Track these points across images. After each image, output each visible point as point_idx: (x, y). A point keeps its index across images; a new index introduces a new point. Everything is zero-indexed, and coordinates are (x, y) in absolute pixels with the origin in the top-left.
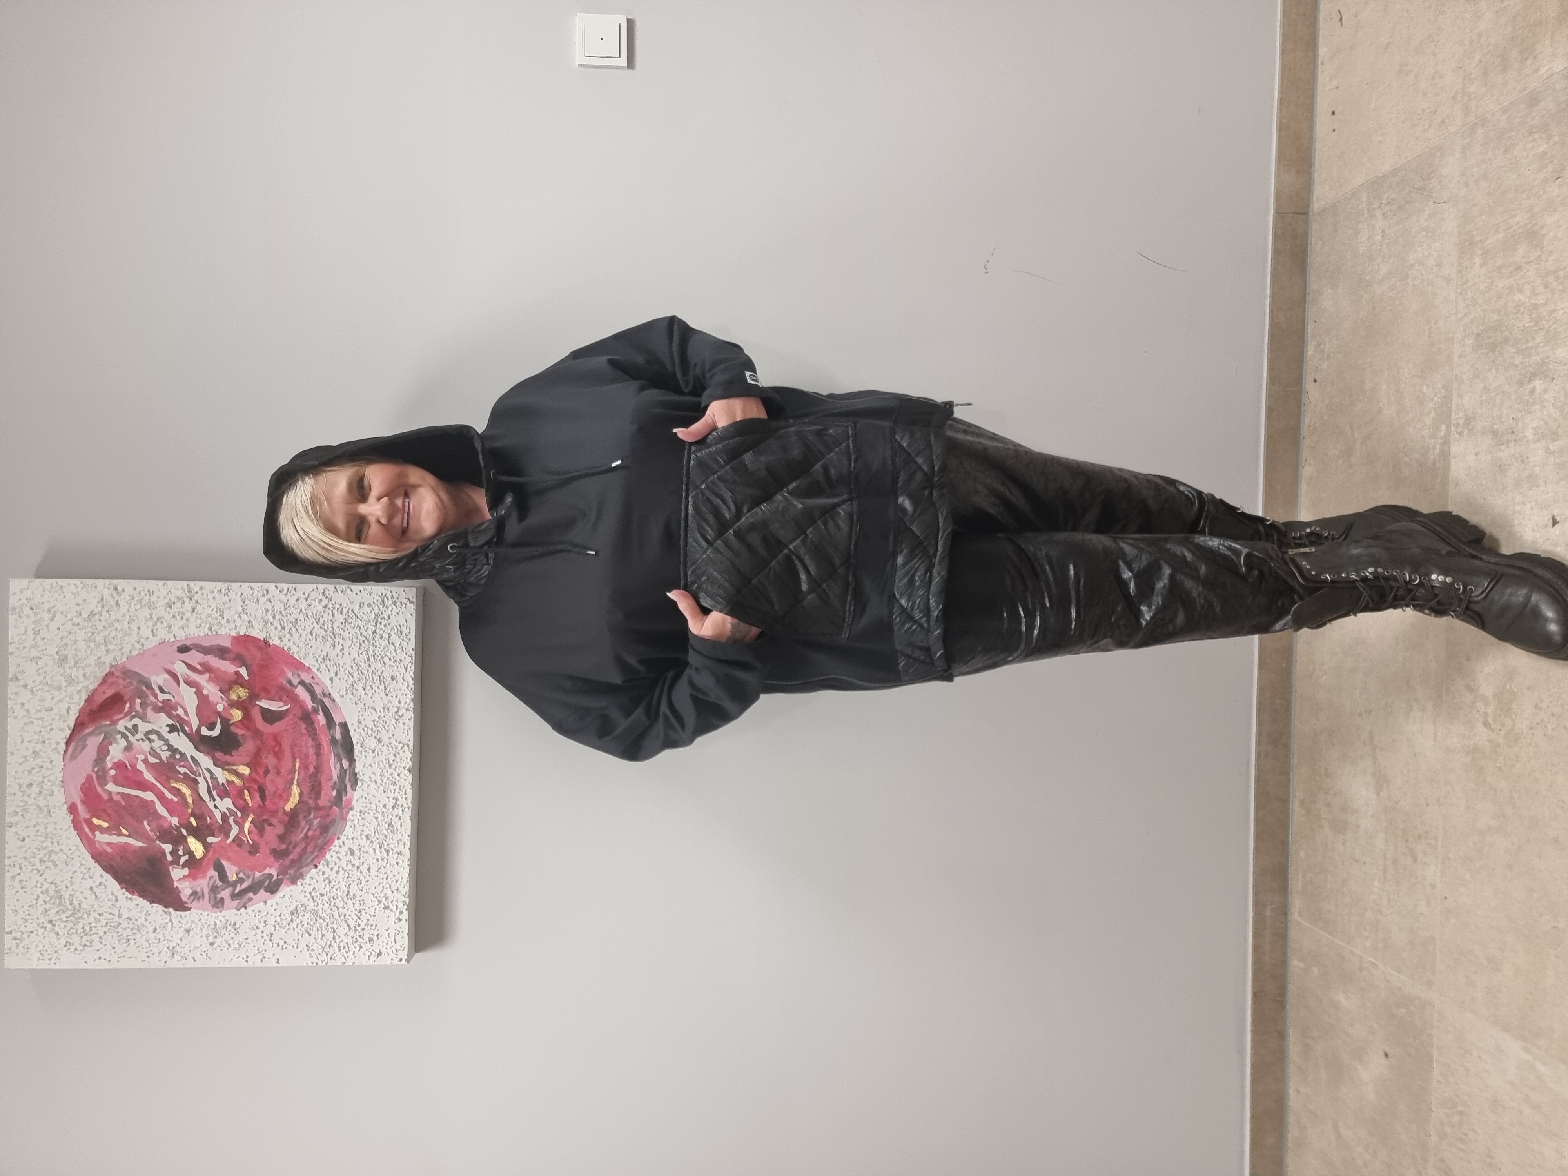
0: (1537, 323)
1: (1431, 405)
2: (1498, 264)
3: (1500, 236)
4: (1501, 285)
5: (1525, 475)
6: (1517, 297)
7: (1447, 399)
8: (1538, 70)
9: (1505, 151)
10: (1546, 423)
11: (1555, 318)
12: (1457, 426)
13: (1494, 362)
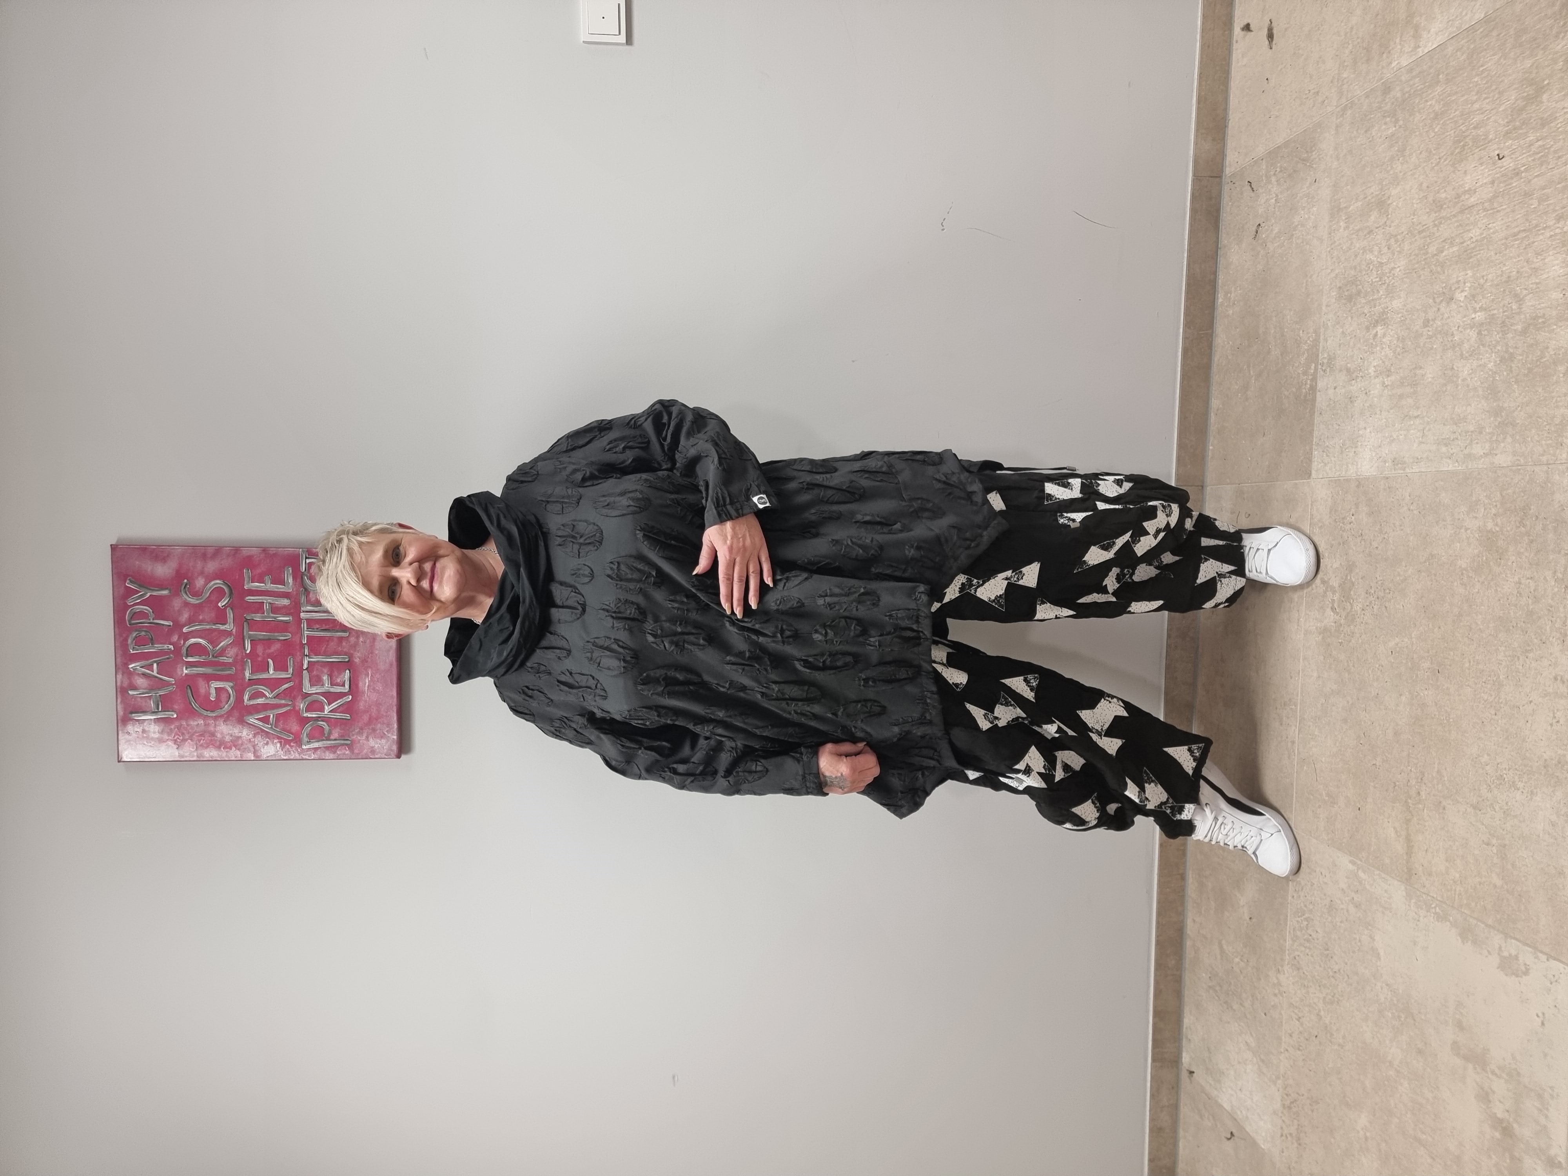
0: (1381, 278)
1: (1306, 347)
2: (1356, 228)
3: (1359, 204)
4: (1358, 246)
5: (1368, 405)
6: (1369, 256)
7: (1316, 341)
8: (1391, 63)
9: (1366, 132)
10: (1383, 362)
11: (1394, 275)
12: (1322, 365)
13: (1350, 311)
